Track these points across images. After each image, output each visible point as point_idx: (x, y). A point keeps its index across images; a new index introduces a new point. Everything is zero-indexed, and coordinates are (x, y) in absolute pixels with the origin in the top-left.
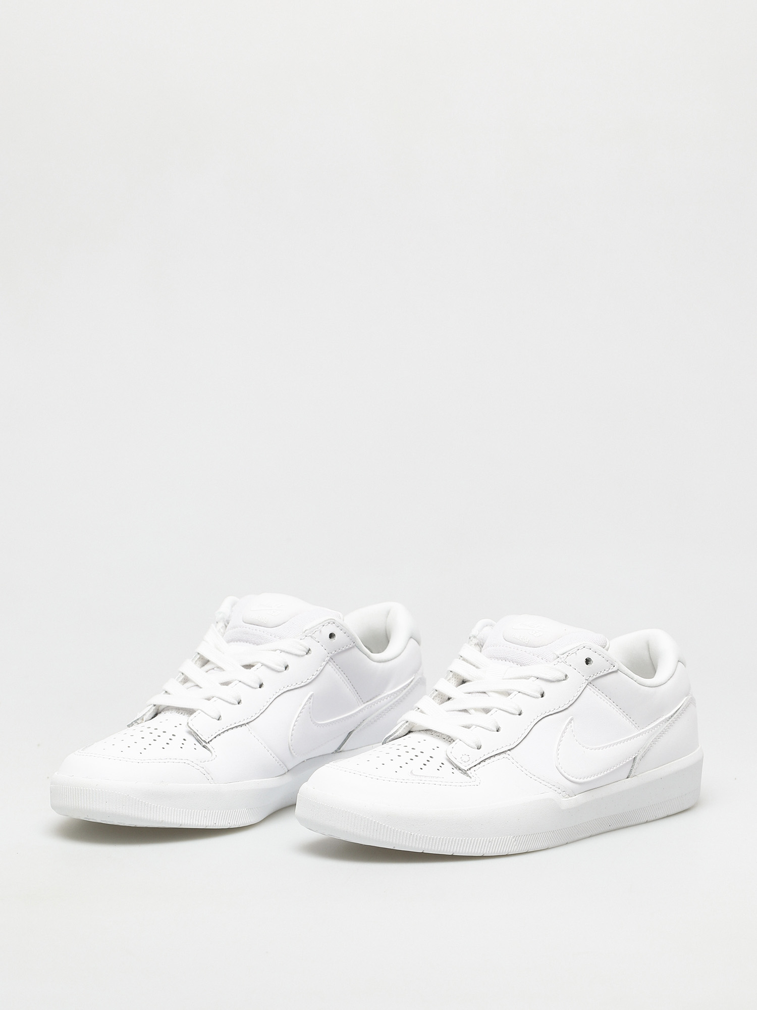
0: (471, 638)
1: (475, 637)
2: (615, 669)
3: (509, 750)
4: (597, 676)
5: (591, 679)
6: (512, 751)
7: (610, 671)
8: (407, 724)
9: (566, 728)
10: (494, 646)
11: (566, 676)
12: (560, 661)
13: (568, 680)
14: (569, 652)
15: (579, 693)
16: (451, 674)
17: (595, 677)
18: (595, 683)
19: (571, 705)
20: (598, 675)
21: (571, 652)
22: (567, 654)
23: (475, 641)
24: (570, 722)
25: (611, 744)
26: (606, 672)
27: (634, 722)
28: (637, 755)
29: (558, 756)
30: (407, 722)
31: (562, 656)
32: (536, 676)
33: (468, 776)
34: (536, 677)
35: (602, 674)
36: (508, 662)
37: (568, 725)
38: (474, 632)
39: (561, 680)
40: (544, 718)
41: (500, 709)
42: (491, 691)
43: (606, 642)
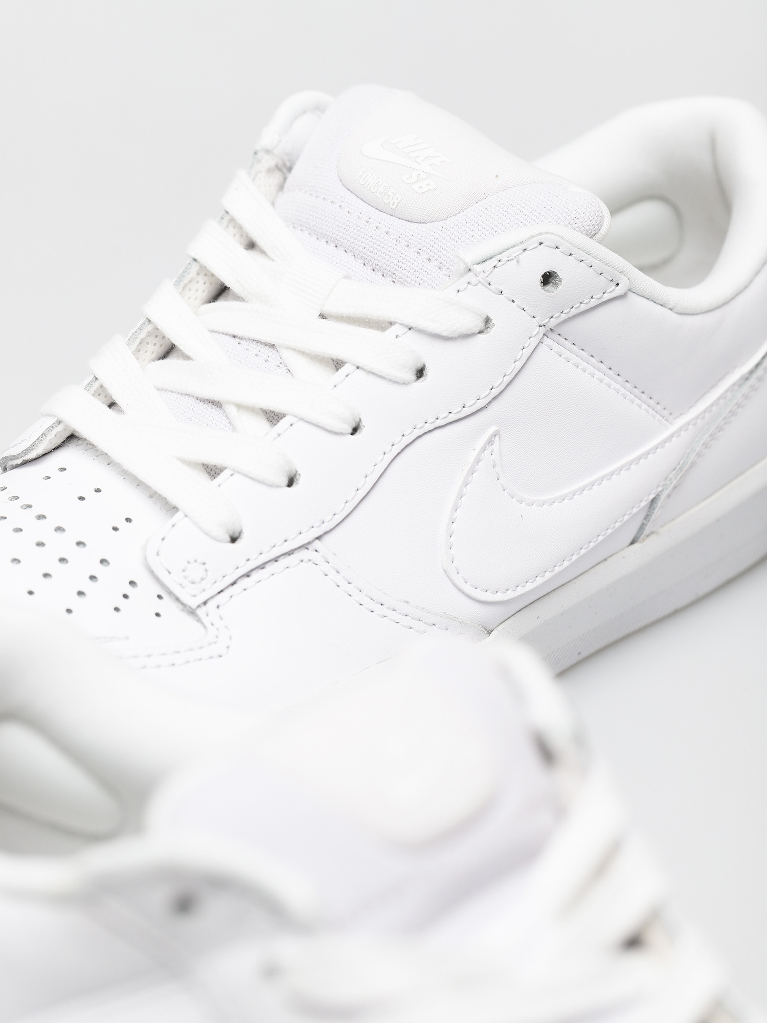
0: (260, 155)
1: (268, 152)
2: (619, 291)
3: (317, 538)
4: (571, 315)
5: (553, 322)
6: (327, 539)
7: (607, 297)
8: (60, 428)
9: (478, 461)
10: (311, 195)
11: (487, 321)
12: (474, 280)
13: (493, 331)
14: (499, 257)
15: (519, 365)
16: (195, 265)
17: (564, 317)
18: (566, 329)
19: (495, 398)
20: (574, 312)
21: (503, 257)
22: (494, 262)
23: (269, 162)
24: (490, 442)
25: (596, 481)
26: (593, 302)
27: (659, 408)
28: (660, 489)
29: (452, 539)
30: (59, 422)
31: (478, 268)
32: (406, 323)
33: (199, 620)
34: (406, 326)
35: (583, 307)
36: (341, 251)
37: (484, 450)
38: (269, 137)
39: (472, 335)
40: (419, 437)
41: (302, 419)
42: (288, 348)
43: (602, 217)
